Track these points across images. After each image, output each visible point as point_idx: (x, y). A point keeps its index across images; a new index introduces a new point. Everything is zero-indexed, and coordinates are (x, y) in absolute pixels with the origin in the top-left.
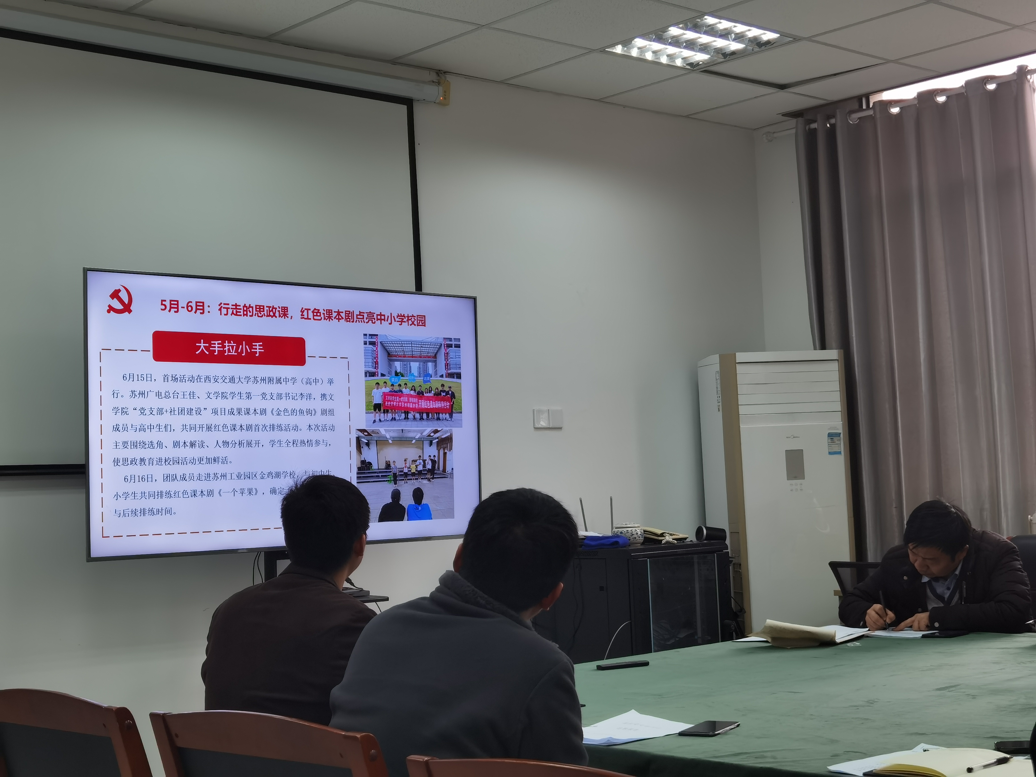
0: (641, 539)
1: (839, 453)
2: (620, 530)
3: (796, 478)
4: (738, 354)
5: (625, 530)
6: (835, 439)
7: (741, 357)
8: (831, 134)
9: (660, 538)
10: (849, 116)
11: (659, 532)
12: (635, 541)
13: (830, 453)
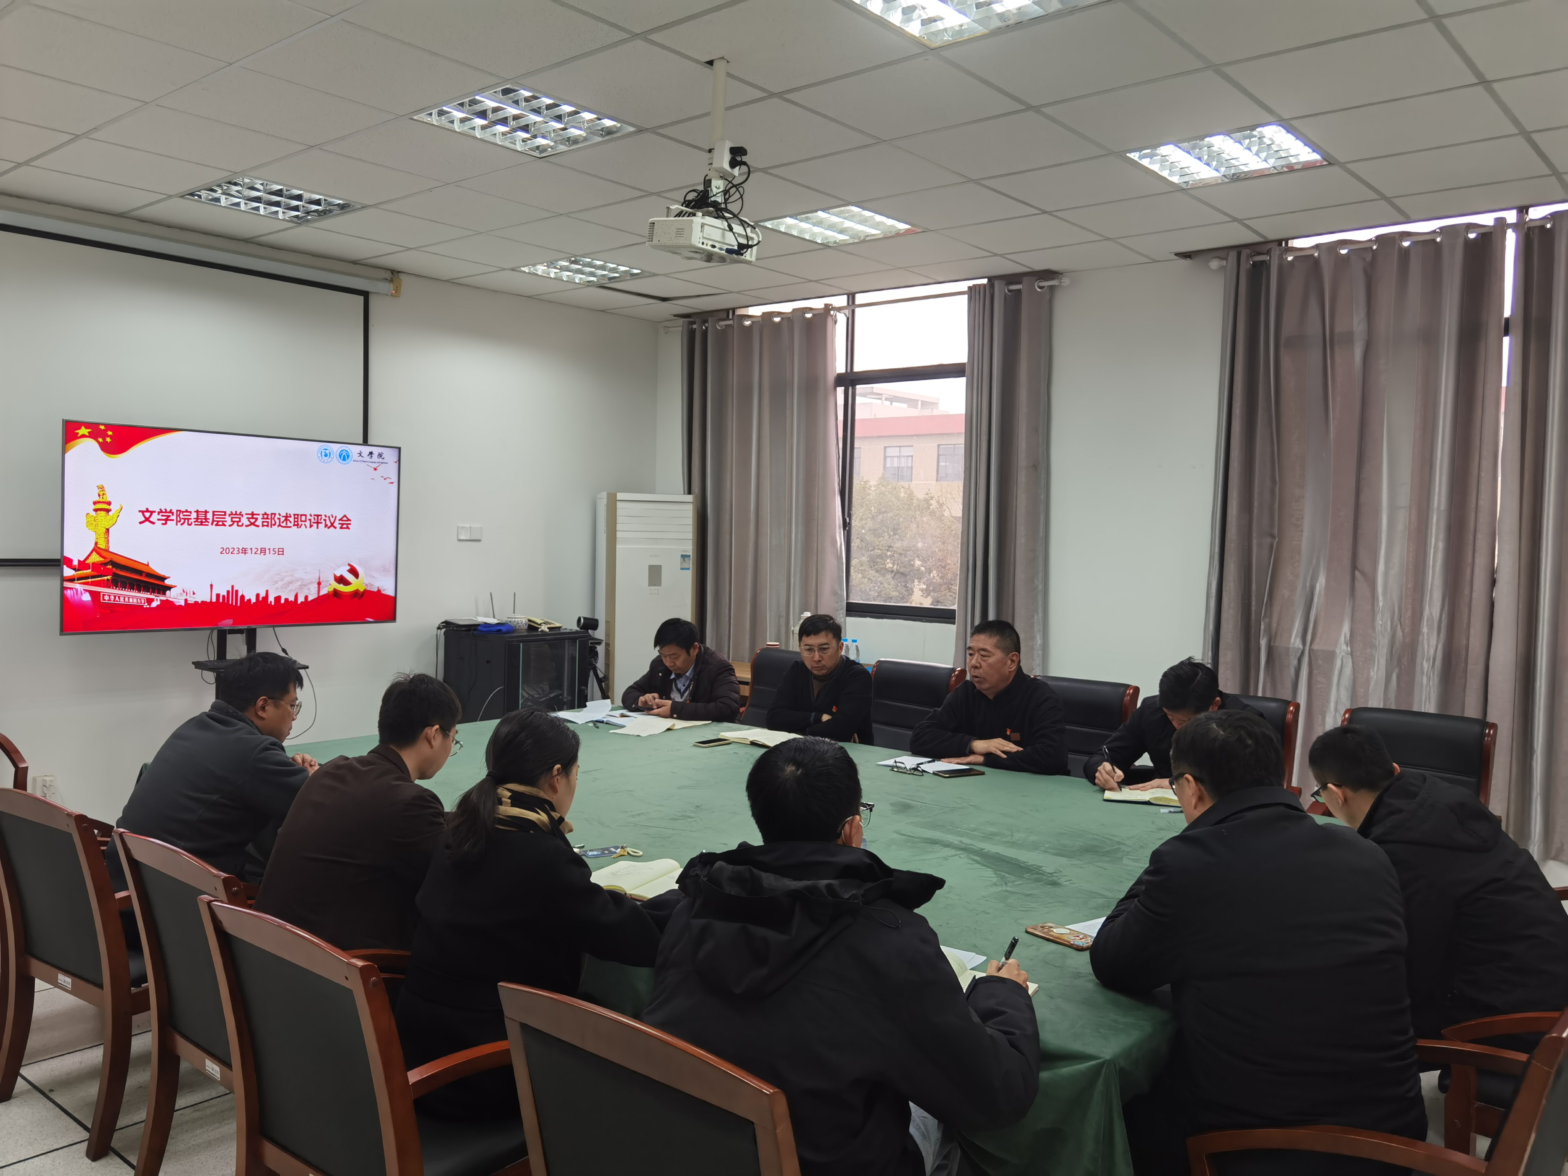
0: (526, 627)
1: (689, 569)
2: (510, 620)
3: (655, 585)
4: (618, 494)
5: (513, 620)
6: (686, 559)
7: (620, 496)
8: (705, 334)
9: (539, 627)
10: (718, 323)
11: (539, 622)
12: (520, 628)
13: (682, 569)
